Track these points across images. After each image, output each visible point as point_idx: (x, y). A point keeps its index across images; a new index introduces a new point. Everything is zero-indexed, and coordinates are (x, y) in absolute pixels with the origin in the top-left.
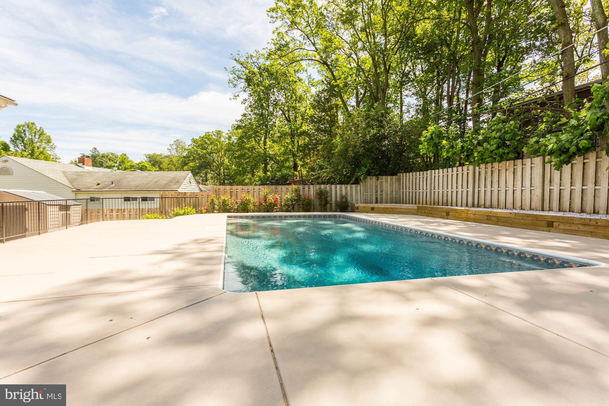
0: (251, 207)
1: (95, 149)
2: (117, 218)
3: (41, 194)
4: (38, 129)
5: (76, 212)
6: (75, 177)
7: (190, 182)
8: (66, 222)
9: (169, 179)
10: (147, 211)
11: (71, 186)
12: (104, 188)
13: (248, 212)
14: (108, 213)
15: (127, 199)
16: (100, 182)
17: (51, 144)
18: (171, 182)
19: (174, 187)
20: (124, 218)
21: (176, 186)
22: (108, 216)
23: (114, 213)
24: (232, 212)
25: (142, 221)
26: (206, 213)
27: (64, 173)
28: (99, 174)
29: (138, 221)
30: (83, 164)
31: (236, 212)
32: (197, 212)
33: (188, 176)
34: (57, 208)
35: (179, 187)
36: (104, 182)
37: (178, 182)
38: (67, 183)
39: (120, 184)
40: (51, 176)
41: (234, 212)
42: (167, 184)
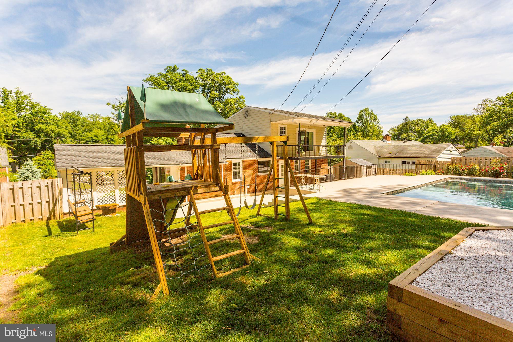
0: (478, 172)
1: (407, 117)
2: (393, 174)
3: (361, 160)
4: (370, 111)
5: (374, 169)
6: (379, 149)
7: (450, 151)
8: (369, 174)
9: (433, 149)
10: (408, 171)
11: (376, 155)
12: (392, 155)
13: (474, 176)
14: (389, 171)
15: (404, 163)
16: (390, 152)
17: (377, 120)
18: (434, 151)
19: (434, 155)
20: (396, 174)
21: (436, 155)
22: (389, 173)
23: (391, 171)
24: (462, 175)
25: (402, 176)
26: (442, 174)
27: (375, 147)
28: (391, 147)
29: (400, 176)
30: (386, 140)
31: (465, 176)
32: (436, 174)
33: (449, 147)
34: (365, 167)
35: (437, 156)
36: (393, 152)
37: (439, 152)
38: (374, 152)
39: (401, 153)
40: (368, 149)
41: (463, 175)
42: (430, 153)
